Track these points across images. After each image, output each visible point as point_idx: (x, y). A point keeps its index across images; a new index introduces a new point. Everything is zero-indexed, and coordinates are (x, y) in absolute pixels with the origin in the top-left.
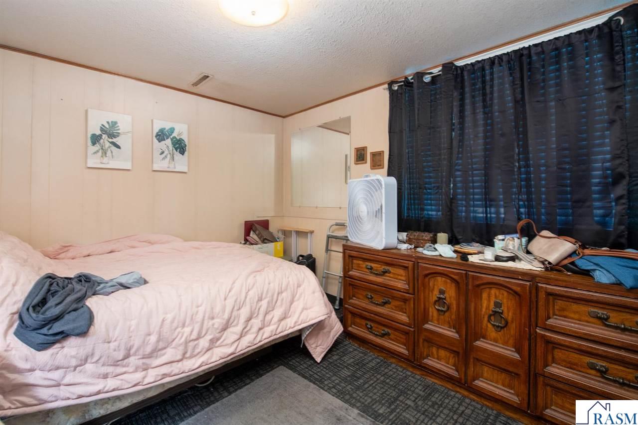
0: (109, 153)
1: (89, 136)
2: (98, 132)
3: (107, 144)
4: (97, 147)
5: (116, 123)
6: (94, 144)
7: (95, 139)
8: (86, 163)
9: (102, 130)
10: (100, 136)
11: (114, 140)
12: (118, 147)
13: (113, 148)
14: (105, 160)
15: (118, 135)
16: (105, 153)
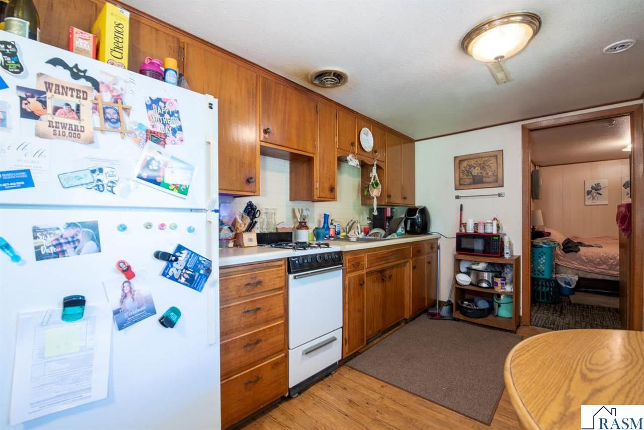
0: (596, 198)
1: (586, 192)
2: (590, 189)
3: (595, 194)
4: (590, 196)
5: (599, 184)
6: (588, 195)
7: (589, 193)
8: (585, 203)
9: (592, 188)
10: (591, 191)
11: (598, 192)
12: (601, 194)
13: (598, 195)
14: (594, 201)
15: (600, 189)
16: (593, 198)
